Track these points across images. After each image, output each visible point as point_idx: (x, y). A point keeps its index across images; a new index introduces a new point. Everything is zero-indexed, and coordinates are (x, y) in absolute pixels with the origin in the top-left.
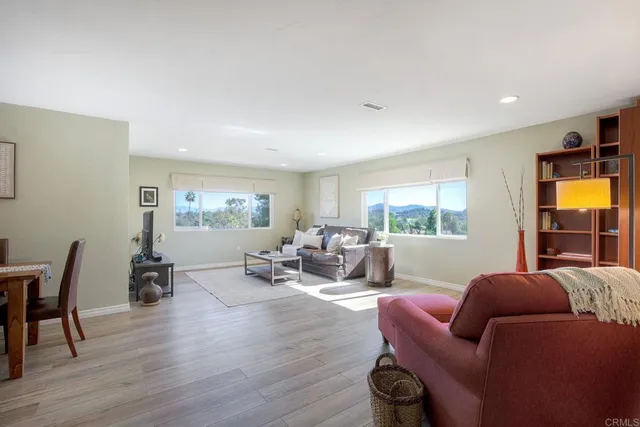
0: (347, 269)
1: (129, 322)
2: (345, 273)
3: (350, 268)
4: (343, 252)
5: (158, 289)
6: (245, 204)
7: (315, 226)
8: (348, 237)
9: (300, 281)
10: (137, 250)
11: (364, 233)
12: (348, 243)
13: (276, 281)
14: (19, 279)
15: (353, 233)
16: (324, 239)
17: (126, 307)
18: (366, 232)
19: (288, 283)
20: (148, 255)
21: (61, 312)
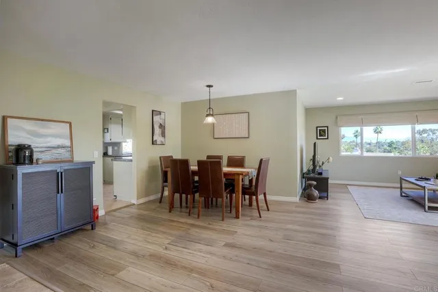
5: (316, 193)
14: (238, 174)
17: (297, 199)
20: (314, 170)
21: (255, 194)
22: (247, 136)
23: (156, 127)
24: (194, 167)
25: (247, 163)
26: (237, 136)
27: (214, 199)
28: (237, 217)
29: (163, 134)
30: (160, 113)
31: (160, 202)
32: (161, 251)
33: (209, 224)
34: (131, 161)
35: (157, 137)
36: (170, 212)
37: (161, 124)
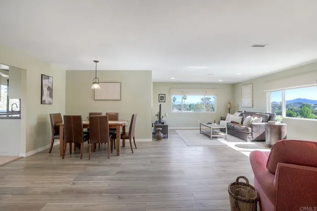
0: (254, 136)
1: (151, 146)
2: (252, 138)
3: (256, 136)
4: (251, 126)
5: (162, 135)
6: (210, 100)
7: (239, 112)
8: (256, 118)
9: (226, 139)
10: (157, 119)
11: (267, 116)
12: (256, 121)
13: (213, 138)
14: (119, 125)
15: (260, 115)
16: (243, 119)
17: (150, 140)
18: (269, 115)
19: (219, 139)
20: (160, 121)
21: (129, 138)
22: (119, 99)
23: (45, 89)
24: (85, 122)
25: (120, 118)
26: (112, 99)
27: (97, 144)
28: (118, 155)
29: (51, 96)
30: (48, 77)
31: (50, 152)
32: (70, 186)
33: (99, 162)
34: (19, 118)
35: (46, 98)
36: (63, 158)
37: (49, 87)
